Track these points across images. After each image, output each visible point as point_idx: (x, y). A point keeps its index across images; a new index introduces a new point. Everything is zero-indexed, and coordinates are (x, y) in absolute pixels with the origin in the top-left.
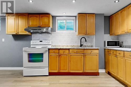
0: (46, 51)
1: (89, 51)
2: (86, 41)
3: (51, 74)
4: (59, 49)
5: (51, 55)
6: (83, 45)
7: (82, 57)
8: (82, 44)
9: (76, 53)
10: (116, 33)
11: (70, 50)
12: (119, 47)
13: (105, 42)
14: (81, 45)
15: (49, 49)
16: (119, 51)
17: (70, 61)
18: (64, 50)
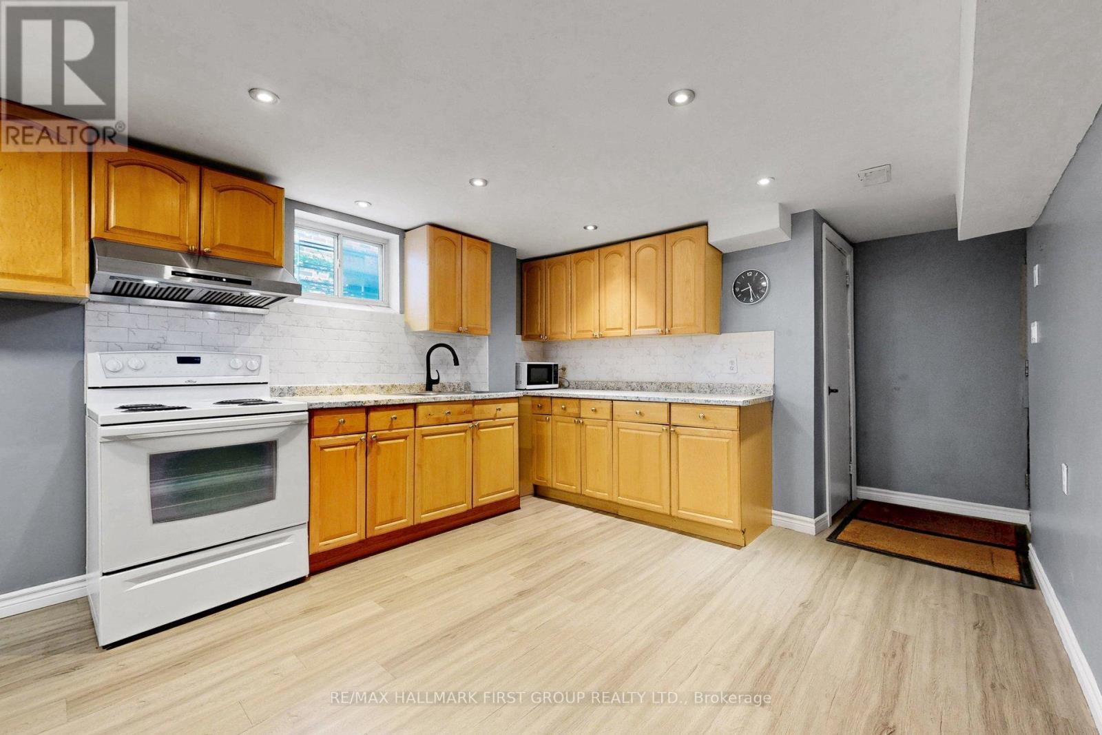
0: (298, 423)
1: (491, 409)
2: (456, 363)
3: (321, 563)
4: (368, 409)
5: (322, 448)
6: (437, 382)
7: (465, 440)
8: (434, 377)
9: (445, 422)
10: (556, 334)
11: (420, 409)
12: (557, 386)
13: (517, 367)
14: (430, 384)
15: (313, 412)
16: (593, 402)
17: (420, 466)
18: (394, 414)
